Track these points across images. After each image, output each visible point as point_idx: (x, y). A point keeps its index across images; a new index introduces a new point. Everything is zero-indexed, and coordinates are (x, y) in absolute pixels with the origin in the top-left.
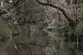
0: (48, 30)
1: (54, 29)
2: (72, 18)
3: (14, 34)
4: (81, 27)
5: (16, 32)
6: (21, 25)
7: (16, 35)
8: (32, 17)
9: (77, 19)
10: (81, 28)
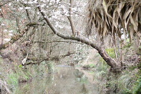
0: (84, 67)
1: (93, 67)
2: (114, 59)
3: (21, 81)
4: (127, 77)
5: (25, 77)
6: (34, 64)
7: (26, 81)
8: (51, 51)
9: (122, 63)
10: (128, 79)
